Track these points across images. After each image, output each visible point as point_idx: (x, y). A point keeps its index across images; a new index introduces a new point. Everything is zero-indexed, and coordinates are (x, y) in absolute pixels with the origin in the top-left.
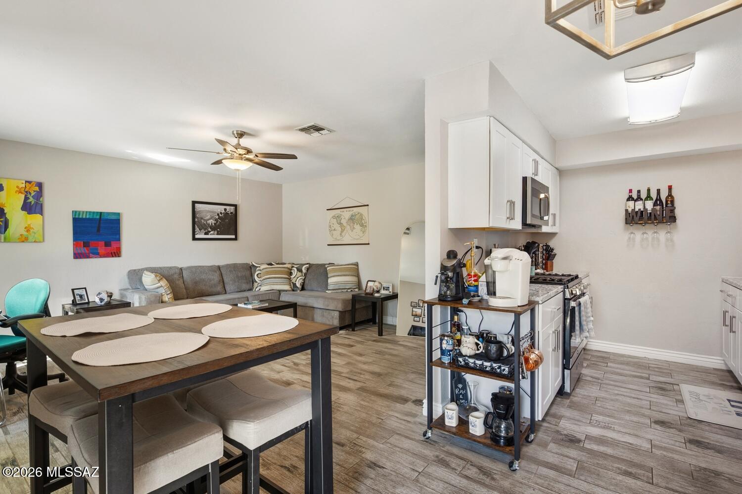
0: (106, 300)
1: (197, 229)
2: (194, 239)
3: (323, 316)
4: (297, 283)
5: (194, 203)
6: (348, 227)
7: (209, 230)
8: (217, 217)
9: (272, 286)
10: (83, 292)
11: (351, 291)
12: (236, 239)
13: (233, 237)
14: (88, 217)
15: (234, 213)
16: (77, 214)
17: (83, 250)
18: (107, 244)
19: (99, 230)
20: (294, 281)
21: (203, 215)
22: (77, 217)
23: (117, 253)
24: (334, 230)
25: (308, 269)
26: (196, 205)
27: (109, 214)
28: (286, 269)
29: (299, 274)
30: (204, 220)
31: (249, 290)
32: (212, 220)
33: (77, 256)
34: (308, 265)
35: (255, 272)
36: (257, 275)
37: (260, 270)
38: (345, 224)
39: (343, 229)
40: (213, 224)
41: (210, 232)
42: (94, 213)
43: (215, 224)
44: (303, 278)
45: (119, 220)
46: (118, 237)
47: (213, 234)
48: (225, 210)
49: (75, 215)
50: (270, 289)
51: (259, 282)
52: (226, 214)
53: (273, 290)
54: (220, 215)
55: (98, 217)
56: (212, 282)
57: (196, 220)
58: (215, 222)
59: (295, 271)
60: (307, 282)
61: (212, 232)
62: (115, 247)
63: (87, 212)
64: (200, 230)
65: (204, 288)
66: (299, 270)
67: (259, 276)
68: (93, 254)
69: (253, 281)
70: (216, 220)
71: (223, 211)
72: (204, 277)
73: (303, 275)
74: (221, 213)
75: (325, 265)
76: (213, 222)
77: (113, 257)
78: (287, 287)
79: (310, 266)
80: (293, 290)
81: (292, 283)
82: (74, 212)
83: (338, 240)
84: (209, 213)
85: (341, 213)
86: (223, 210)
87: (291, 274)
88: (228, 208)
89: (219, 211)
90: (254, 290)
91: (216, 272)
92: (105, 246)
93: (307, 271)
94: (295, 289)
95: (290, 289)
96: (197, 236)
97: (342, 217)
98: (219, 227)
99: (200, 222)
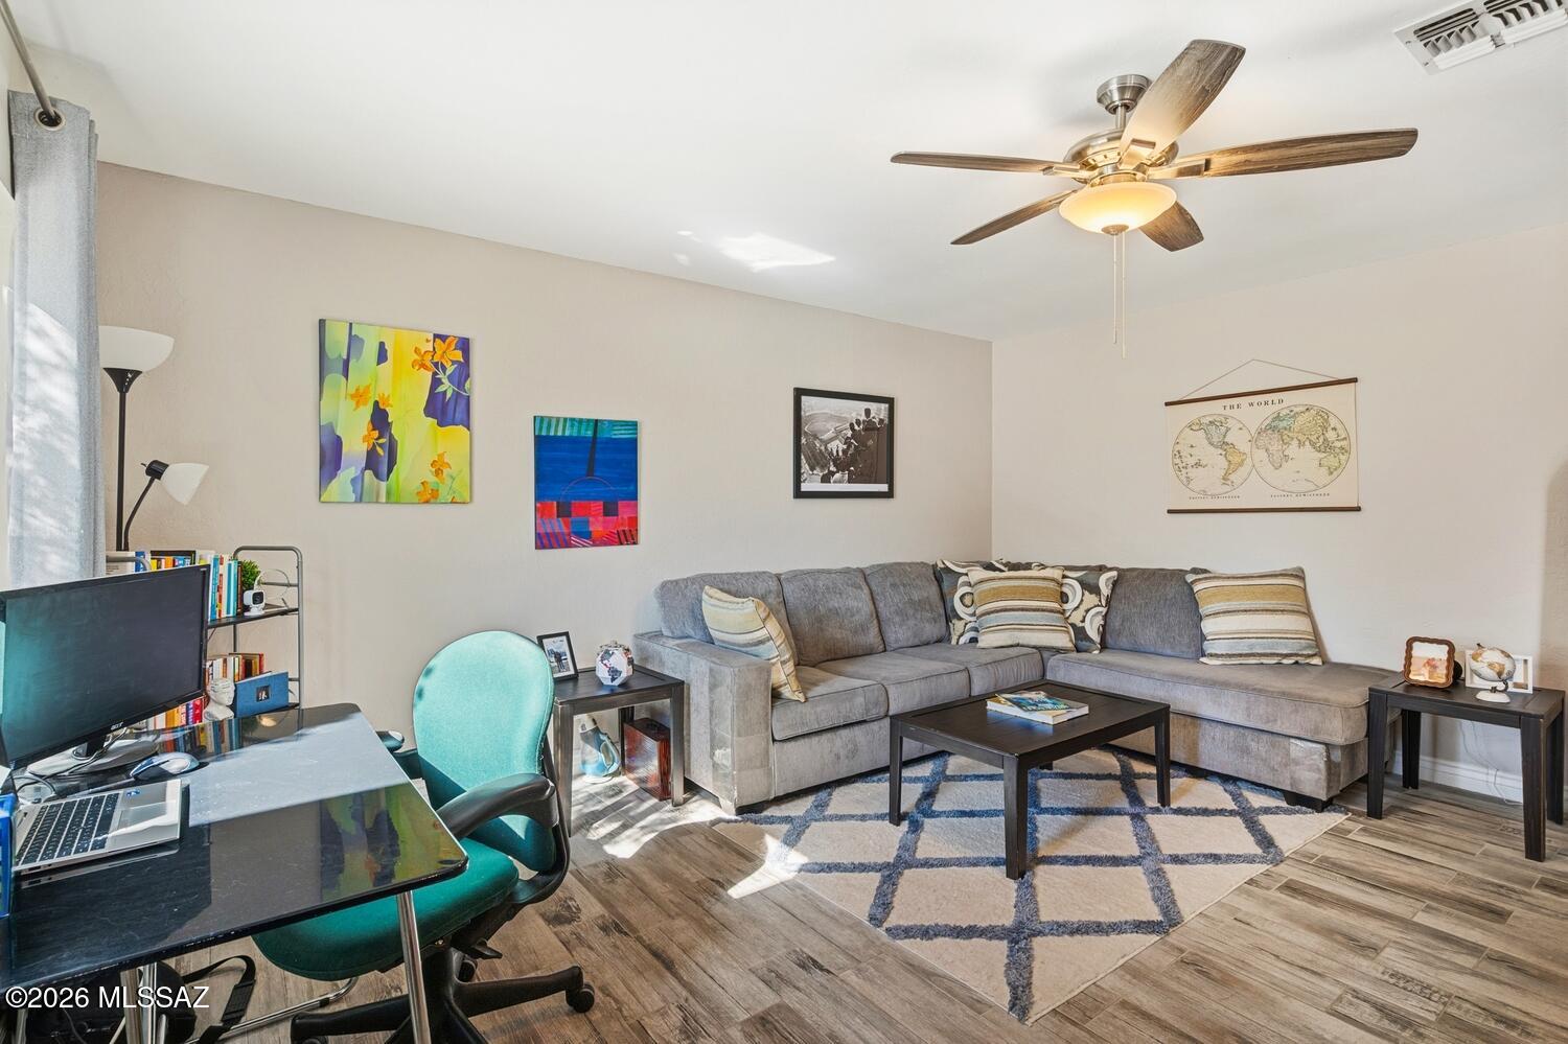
0: (624, 675)
1: (805, 467)
2: (799, 494)
3: (1245, 751)
4: (1087, 625)
5: (800, 393)
6: (1261, 454)
7: (833, 469)
8: (849, 433)
9: (1017, 633)
10: (560, 645)
11: (1297, 663)
12: (889, 495)
13: (884, 488)
14: (567, 433)
15: (886, 421)
16: (545, 425)
17: (557, 526)
18: (610, 510)
19: (590, 472)
20: (1076, 618)
21: (818, 426)
22: (544, 433)
23: (627, 535)
24: (1198, 465)
25: (1115, 584)
26: (804, 398)
27: (613, 423)
28: (1052, 585)
29: (1091, 599)
30: (821, 440)
31: (939, 641)
32: (837, 442)
33: (545, 541)
34: (1115, 573)
35: (955, 589)
36: (962, 598)
37: (969, 584)
38: (1244, 446)
39: (1236, 459)
40: (841, 454)
41: (833, 473)
42: (581, 421)
43: (844, 452)
44: (1104, 610)
45: (635, 440)
46: (632, 488)
47: (840, 481)
48: (868, 412)
49: (541, 429)
50: (1010, 643)
51: (969, 619)
52: (870, 427)
53: (1018, 645)
54: (856, 427)
55: (590, 433)
56: (857, 617)
57: (803, 441)
58: (845, 447)
59: (1074, 590)
60: (1116, 623)
61: (837, 476)
62: (625, 517)
63: (565, 419)
64: (812, 469)
65: (839, 636)
66: (1091, 587)
67: (968, 600)
68: (579, 535)
69: (950, 616)
70: (847, 441)
71: (863, 417)
72: (836, 605)
73: (1104, 604)
74: (858, 422)
75: (1182, 573)
76: (842, 447)
77: (621, 544)
78: (1063, 640)
79: (1123, 578)
80: (1078, 650)
81: (1073, 625)
82: (539, 421)
83: (1213, 496)
84: (832, 421)
85: (1228, 412)
86: (863, 414)
87: (1064, 598)
88: (873, 406)
89: (853, 417)
90: (954, 642)
91: (860, 588)
92: (606, 514)
93: (1113, 590)
94: (1084, 644)
95: (1070, 645)
96: (805, 487)
97: (1231, 423)
98: (852, 461)
99: (812, 448)
